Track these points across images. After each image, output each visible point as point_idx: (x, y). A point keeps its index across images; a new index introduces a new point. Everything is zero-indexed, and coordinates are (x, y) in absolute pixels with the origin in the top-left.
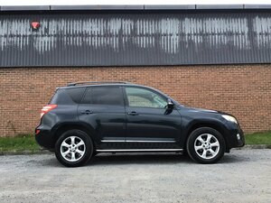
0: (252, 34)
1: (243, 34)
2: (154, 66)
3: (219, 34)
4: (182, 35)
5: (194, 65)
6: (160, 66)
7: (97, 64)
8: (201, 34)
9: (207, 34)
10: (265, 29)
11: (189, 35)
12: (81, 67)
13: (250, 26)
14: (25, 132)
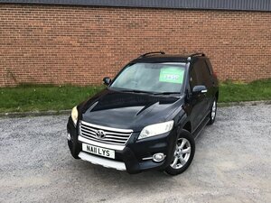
2: (167, 9)
5: (208, 10)
7: (105, 4)
12: (85, 6)
14: (27, 81)
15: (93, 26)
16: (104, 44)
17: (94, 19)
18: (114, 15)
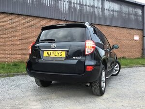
0: (103, 9)
1: (99, 8)
2: (54, 19)
3: (88, 6)
4: (70, 3)
6: (57, 20)
7: (16, 12)
8: (80, 4)
9: (83, 5)
10: (108, 8)
11: (74, 3)
13: (102, 4)
15: (8, 25)
16: (15, 36)
17: (9, 21)
18: (22, 20)
